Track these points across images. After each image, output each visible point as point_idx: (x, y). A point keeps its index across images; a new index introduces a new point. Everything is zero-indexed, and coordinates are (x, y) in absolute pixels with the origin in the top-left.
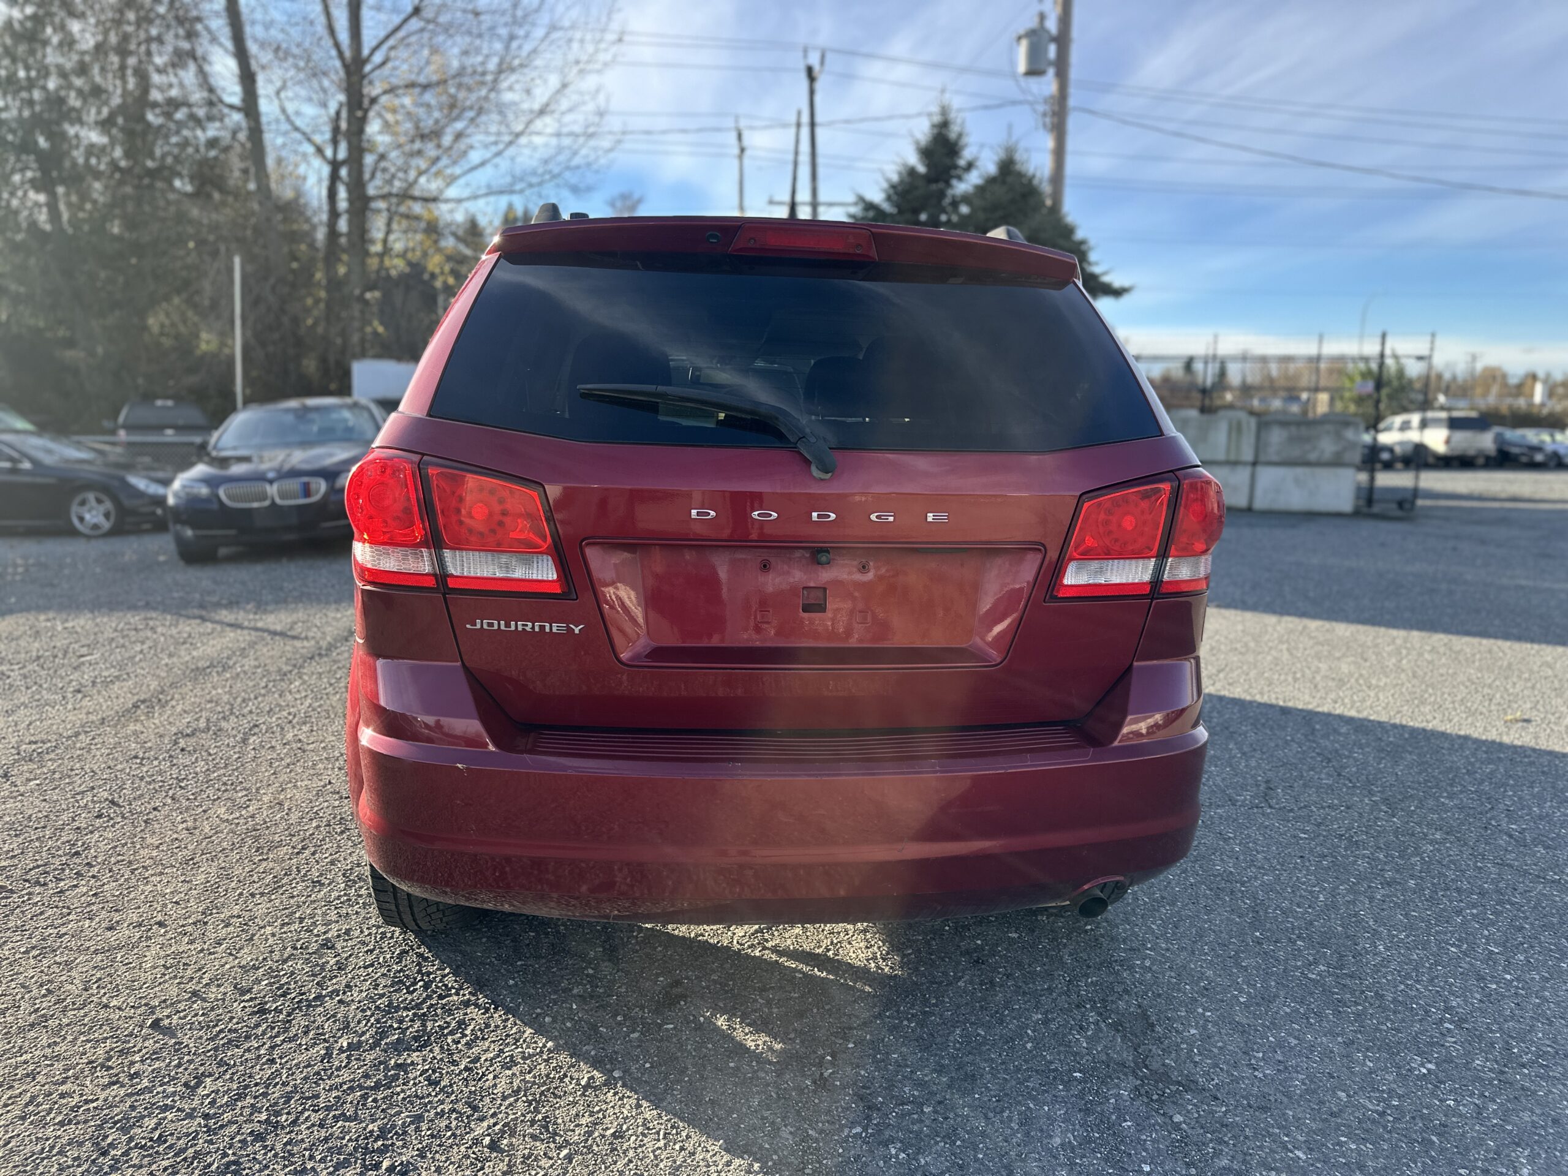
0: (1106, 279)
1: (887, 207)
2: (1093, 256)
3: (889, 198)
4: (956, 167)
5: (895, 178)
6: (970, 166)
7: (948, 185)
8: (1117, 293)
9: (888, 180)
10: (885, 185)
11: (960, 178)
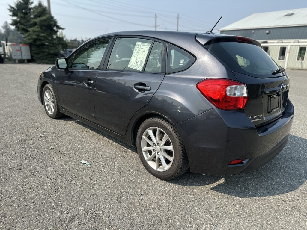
0: (61, 26)
1: (16, 8)
2: (58, 22)
3: (16, 7)
4: (30, 3)
5: (17, 3)
6: (32, 3)
7: (28, 6)
8: (63, 29)
9: (15, 3)
10: (15, 4)
11: (30, 5)
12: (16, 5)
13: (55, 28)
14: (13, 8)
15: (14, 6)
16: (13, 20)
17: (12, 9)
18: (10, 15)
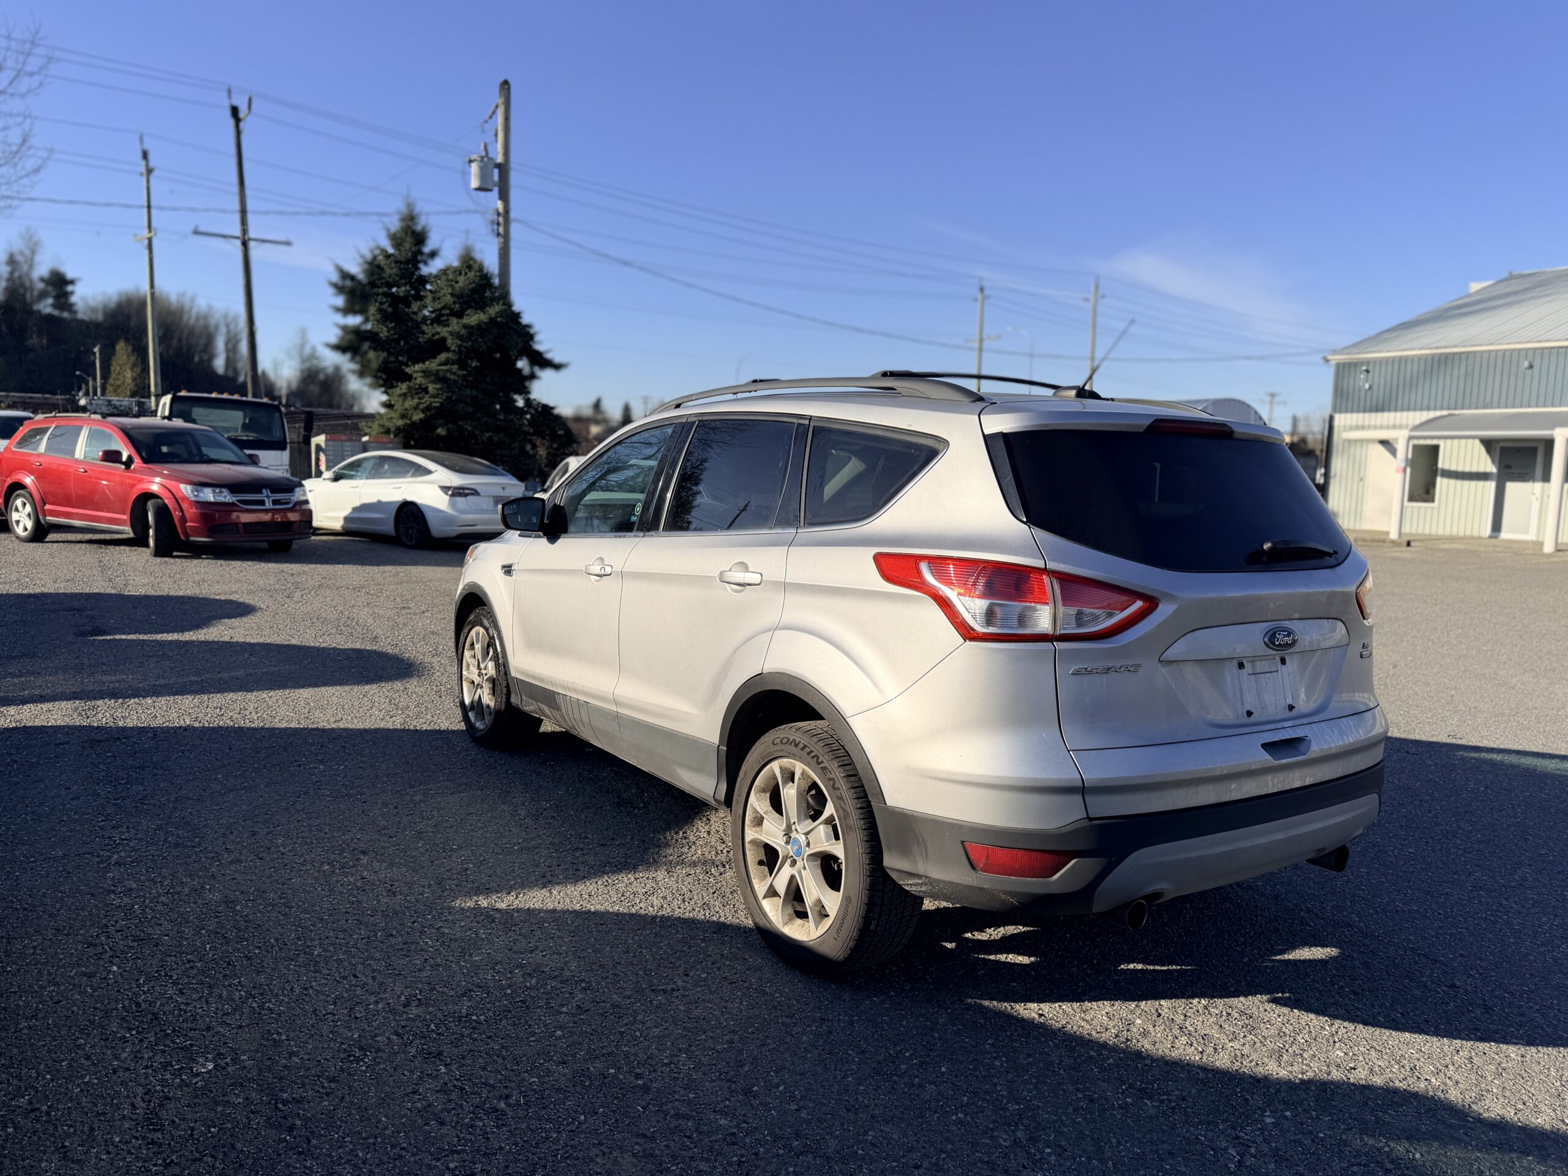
0: (548, 356)
1: (361, 276)
2: (537, 338)
3: (365, 271)
4: (422, 254)
5: (369, 257)
6: (433, 254)
7: (416, 268)
8: (557, 367)
9: (363, 257)
10: (361, 260)
11: (426, 263)
12: (366, 266)
13: (522, 364)
14: (352, 278)
15: (355, 269)
16: (344, 328)
17: (348, 283)
18: (337, 309)
